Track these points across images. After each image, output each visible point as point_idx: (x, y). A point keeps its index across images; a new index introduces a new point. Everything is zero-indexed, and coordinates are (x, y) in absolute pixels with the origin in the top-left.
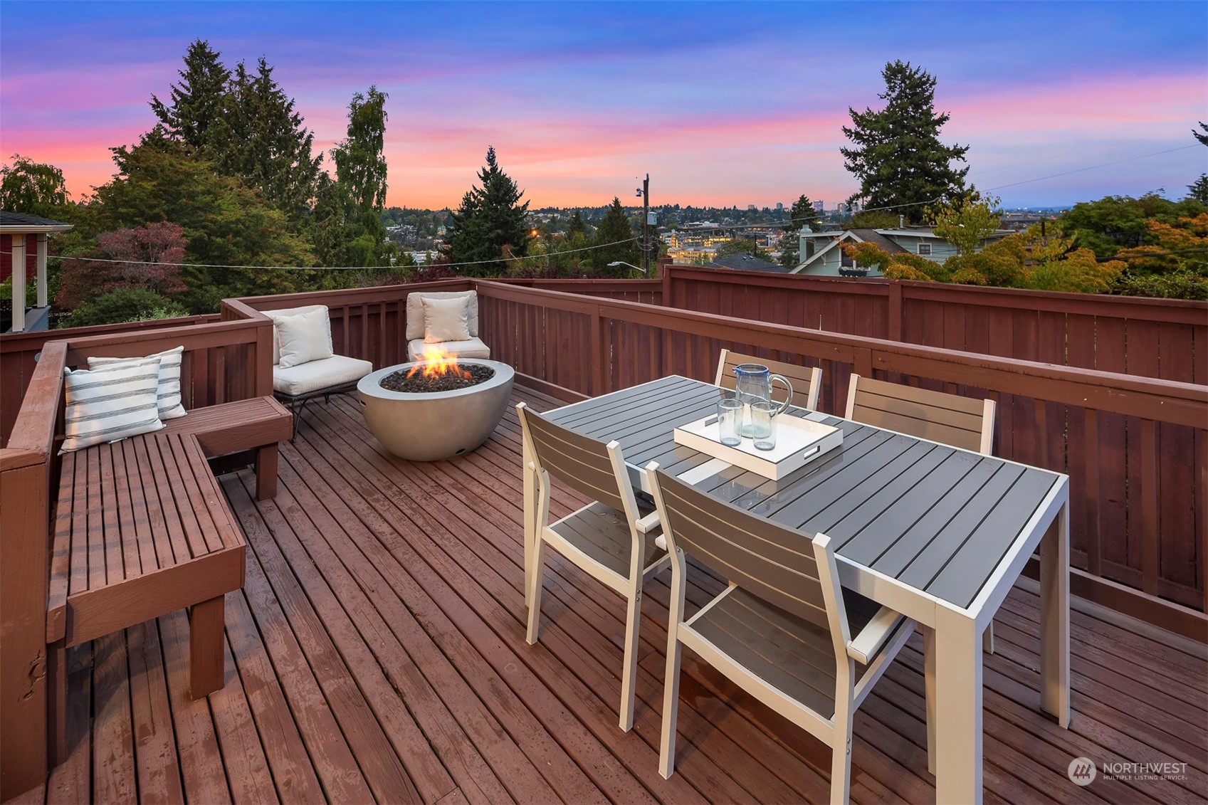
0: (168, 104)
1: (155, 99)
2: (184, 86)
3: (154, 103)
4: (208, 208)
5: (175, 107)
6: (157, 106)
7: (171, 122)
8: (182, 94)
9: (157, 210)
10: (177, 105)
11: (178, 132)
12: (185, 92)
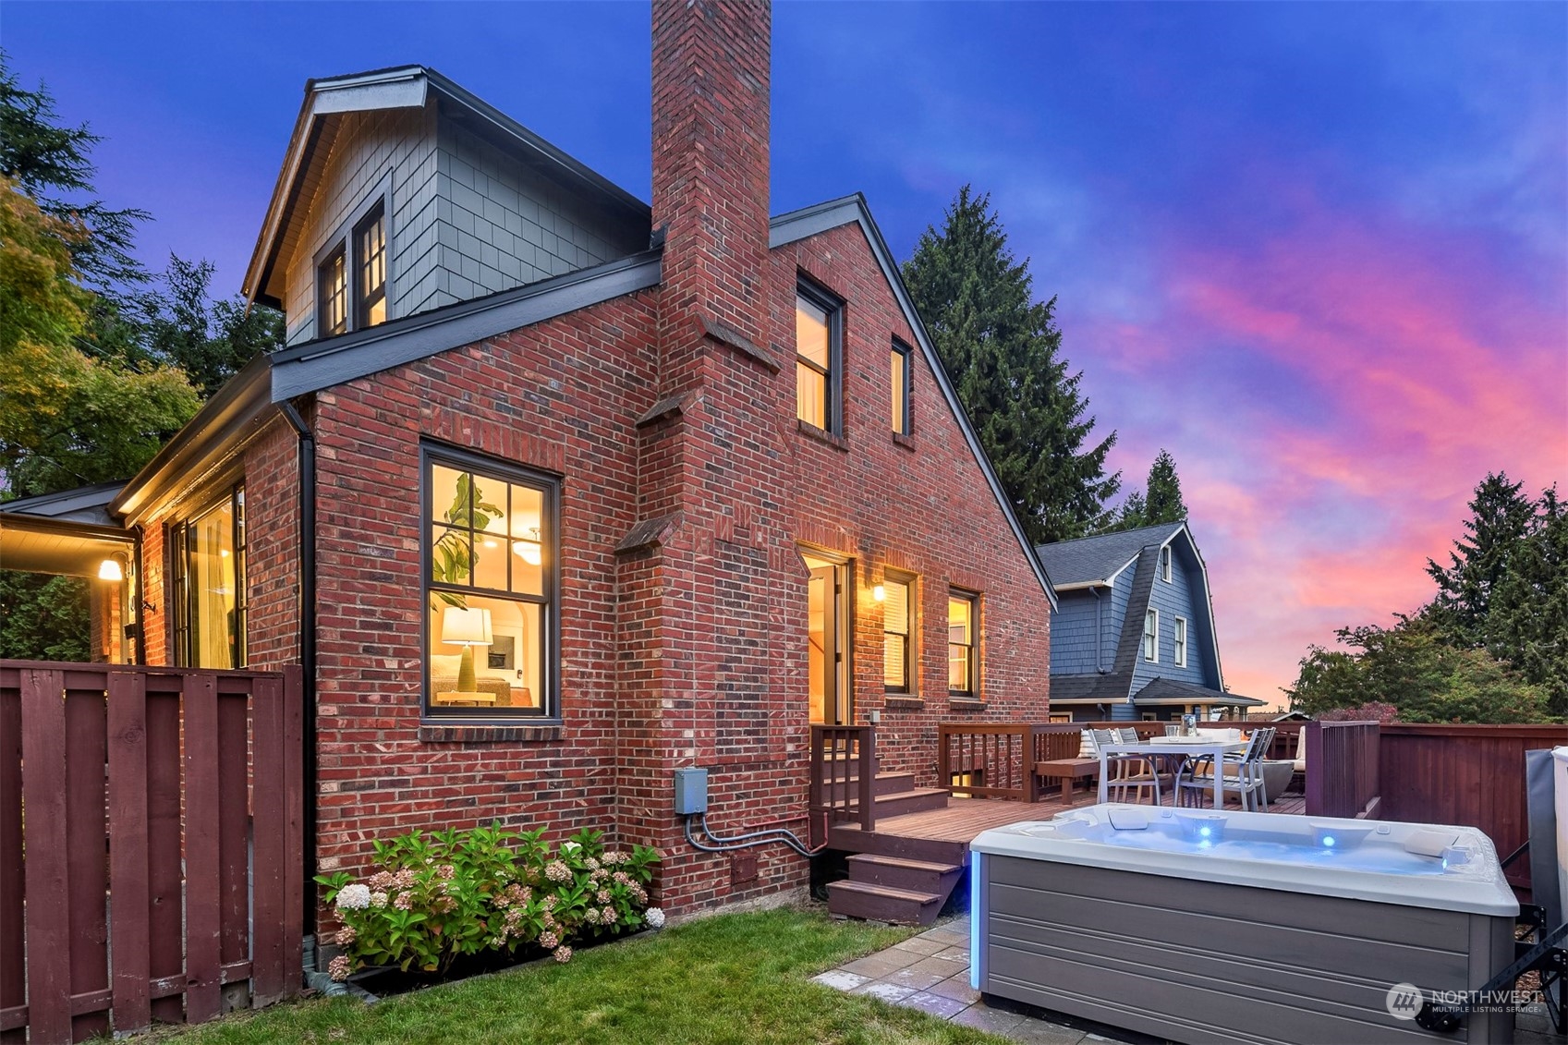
0: (1447, 566)
1: (1432, 564)
2: (1470, 539)
3: (1430, 568)
4: (1437, 686)
5: (1456, 569)
6: (1435, 570)
7: (1454, 588)
8: (1468, 549)
9: (1373, 691)
10: (1458, 565)
11: (1461, 599)
12: (1472, 545)
